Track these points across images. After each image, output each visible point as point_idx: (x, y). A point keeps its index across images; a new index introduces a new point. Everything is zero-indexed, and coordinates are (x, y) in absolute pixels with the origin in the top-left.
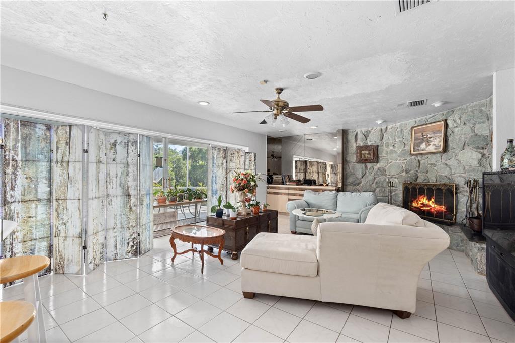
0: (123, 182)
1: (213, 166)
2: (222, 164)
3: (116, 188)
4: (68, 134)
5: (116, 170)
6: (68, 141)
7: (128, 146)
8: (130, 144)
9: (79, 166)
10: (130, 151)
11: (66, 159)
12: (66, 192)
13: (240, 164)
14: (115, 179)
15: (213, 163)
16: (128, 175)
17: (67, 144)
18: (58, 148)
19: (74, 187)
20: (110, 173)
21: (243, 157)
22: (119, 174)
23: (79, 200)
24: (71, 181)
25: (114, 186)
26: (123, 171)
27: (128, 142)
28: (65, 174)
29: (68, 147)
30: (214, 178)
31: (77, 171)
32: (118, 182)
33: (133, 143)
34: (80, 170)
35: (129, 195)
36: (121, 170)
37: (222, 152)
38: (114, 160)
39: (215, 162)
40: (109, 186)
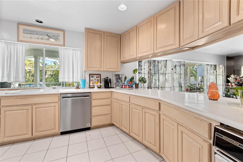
0: (179, 81)
1: (207, 74)
2: (214, 72)
3: (176, 84)
4: (165, 63)
5: (176, 76)
6: (165, 66)
7: (181, 67)
8: (181, 66)
9: (170, 75)
10: (181, 68)
11: (165, 73)
12: (165, 84)
13: (220, 72)
14: (176, 80)
15: (207, 72)
16: (181, 78)
17: (165, 67)
18: (161, 69)
19: (168, 83)
20: (174, 78)
21: (222, 69)
22: (177, 78)
23: (170, 88)
24: (167, 81)
25: (176, 83)
26: (179, 77)
27: (181, 65)
28: (164, 78)
29: (165, 68)
30: (208, 80)
31: (169, 77)
32: (177, 81)
33: (182, 65)
34: (171, 77)
35: (181, 87)
36: (178, 76)
37: (213, 67)
38: (175, 73)
39: (208, 72)
40: (174, 83)
